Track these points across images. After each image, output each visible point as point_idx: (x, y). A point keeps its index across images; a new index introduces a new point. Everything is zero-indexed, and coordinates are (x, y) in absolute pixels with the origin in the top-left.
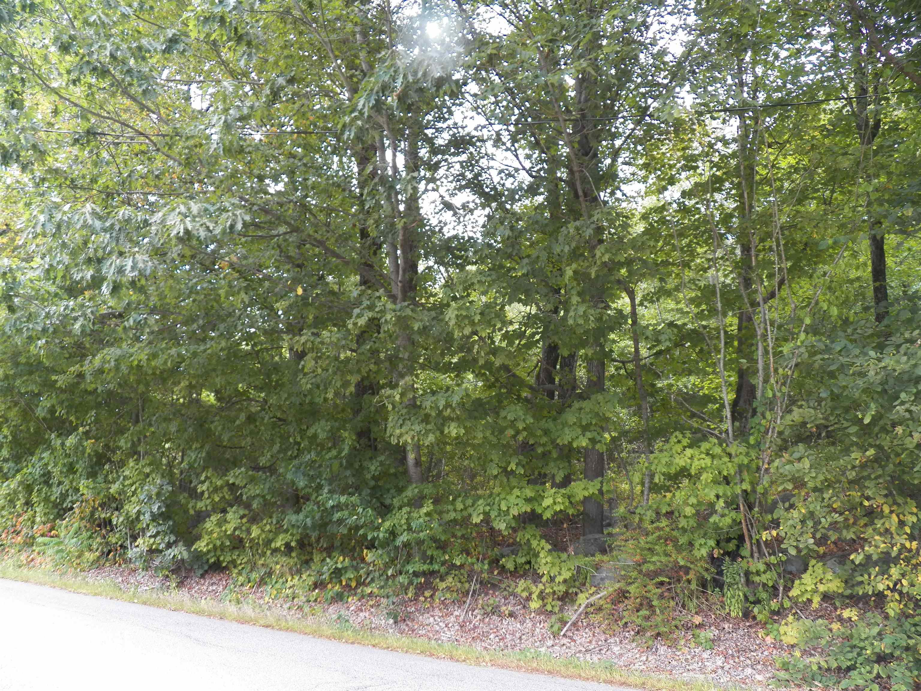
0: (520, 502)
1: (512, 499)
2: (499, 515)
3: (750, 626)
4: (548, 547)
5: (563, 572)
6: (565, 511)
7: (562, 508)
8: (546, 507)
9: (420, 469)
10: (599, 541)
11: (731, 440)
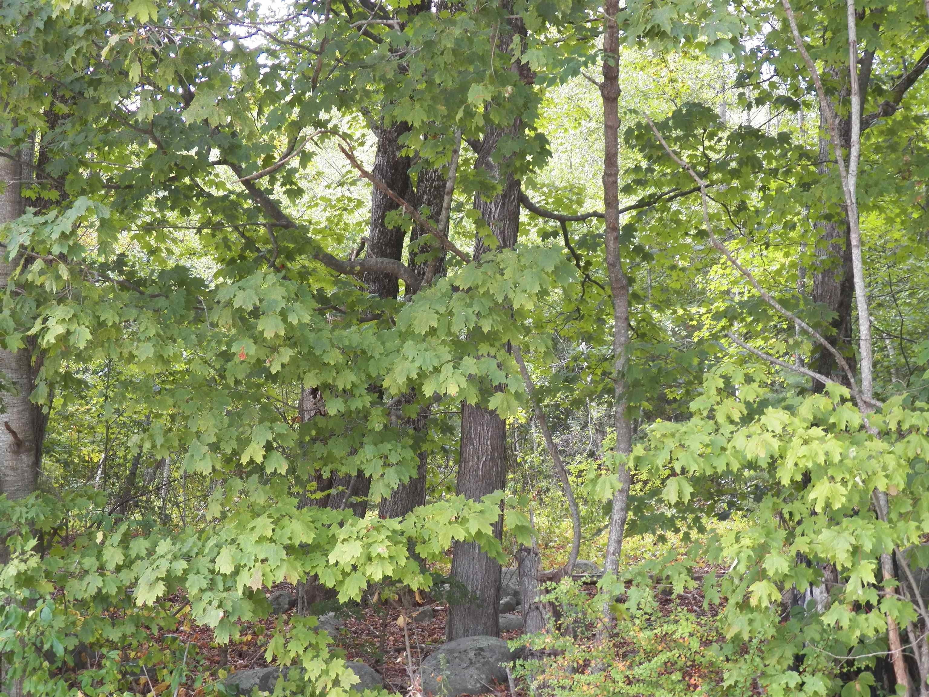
1: (251, 544)
4: (351, 678)
6: (400, 581)
7: (389, 573)
8: (348, 569)
9: (26, 459)
10: (487, 654)
11: (867, 397)
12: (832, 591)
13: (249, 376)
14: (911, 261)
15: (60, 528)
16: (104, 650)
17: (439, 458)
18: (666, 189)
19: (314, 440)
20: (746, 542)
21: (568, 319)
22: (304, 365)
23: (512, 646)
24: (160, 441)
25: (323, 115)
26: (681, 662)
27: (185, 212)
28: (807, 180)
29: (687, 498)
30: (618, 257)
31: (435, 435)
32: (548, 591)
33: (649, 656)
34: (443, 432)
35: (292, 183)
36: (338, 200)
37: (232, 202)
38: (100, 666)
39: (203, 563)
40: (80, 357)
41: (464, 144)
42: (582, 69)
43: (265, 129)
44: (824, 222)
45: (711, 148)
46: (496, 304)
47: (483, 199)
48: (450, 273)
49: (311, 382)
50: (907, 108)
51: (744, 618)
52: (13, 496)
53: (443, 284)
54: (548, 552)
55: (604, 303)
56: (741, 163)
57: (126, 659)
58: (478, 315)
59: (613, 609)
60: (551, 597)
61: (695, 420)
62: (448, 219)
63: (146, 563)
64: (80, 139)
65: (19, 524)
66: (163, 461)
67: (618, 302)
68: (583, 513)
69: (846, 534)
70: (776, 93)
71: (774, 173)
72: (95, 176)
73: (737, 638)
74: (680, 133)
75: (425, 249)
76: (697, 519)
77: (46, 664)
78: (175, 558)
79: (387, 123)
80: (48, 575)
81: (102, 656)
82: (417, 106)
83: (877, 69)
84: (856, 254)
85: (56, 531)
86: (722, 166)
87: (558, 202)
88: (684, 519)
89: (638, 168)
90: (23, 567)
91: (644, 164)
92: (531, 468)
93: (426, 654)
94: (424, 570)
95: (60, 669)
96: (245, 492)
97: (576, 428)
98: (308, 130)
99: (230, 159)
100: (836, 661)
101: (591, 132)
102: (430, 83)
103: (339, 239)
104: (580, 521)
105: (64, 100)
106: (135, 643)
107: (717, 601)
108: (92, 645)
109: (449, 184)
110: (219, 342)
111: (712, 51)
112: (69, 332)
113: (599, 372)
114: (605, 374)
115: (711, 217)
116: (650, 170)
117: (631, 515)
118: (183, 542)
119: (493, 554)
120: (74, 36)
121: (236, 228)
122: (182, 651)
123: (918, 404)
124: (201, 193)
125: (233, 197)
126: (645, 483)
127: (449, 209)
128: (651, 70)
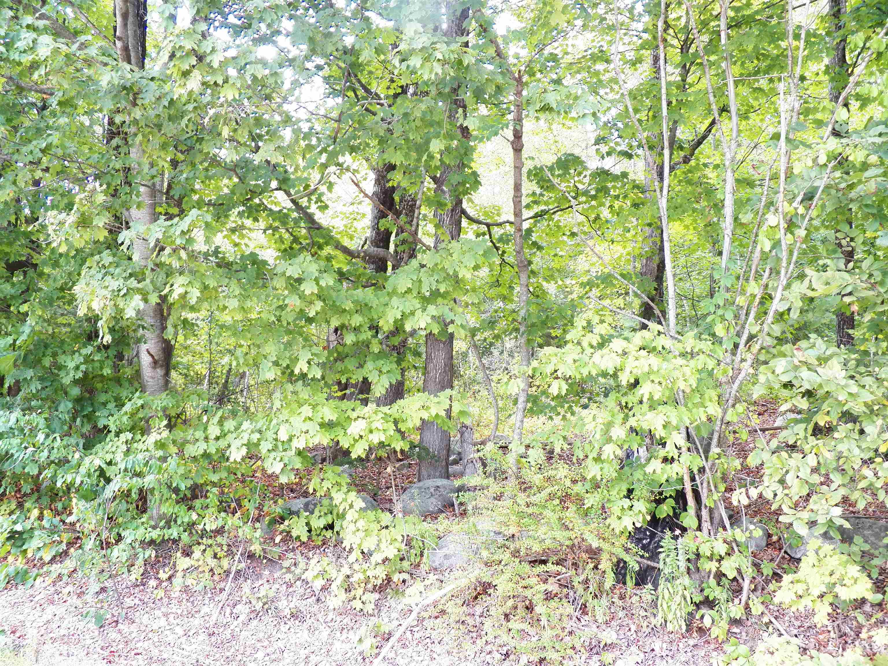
0: (313, 427)
1: (298, 423)
2: (275, 449)
3: (695, 646)
4: (360, 504)
5: (383, 546)
6: (389, 445)
7: (383, 439)
8: (357, 437)
9: (160, 372)
10: (442, 490)
11: (673, 333)
12: (651, 450)
13: (295, 320)
14: (699, 253)
15: (181, 414)
16: (208, 488)
17: (413, 372)
18: (551, 207)
19: (336, 360)
20: (599, 420)
21: (491, 287)
22: (329, 313)
23: (457, 483)
24: (241, 361)
25: (341, 159)
26: (559, 494)
27: (256, 220)
28: (637, 201)
29: (564, 392)
30: (522, 248)
31: (410, 357)
32: (478, 451)
33: (540, 490)
34: (415, 355)
35: (321, 201)
36: (351, 214)
37: (285, 214)
38: (206, 497)
39: (270, 435)
40: (192, 309)
41: (428, 179)
42: (501, 131)
43: (305, 168)
44: (647, 228)
45: (580, 182)
46: (448, 275)
47: (440, 211)
48: (419, 256)
49: (335, 323)
50: (697, 159)
51: (598, 466)
52: (152, 393)
53: (414, 263)
54: (479, 429)
55: (514, 276)
56: (598, 190)
57: (222, 493)
58: (437, 281)
59: (518, 462)
60: (481, 454)
61: (569, 346)
62: (418, 225)
63: (234, 435)
64: (191, 175)
65: (157, 410)
66: (244, 373)
67: (521, 275)
68: (500, 405)
69: (662, 415)
70: (619, 149)
71: (617, 197)
72: (201, 198)
73: (594, 478)
74: (561, 172)
75: (404, 242)
76: (570, 407)
77: (174, 496)
78: (252, 432)
79: (381, 165)
80: (174, 442)
81: (207, 491)
82: (398, 152)
83: (679, 134)
84: (667, 245)
85: (178, 416)
86: (586, 193)
87: (486, 214)
88: (563, 407)
89: (534, 194)
90: (158, 437)
91: (538, 191)
92: (469, 378)
93: (404, 490)
94: (403, 438)
95: (183, 499)
96: (295, 393)
97: (496, 353)
98: (332, 169)
99: (284, 187)
100: (652, 492)
101: (506, 173)
102: (407, 140)
103: (351, 238)
104: (499, 410)
105: (182, 152)
106: (228, 484)
107: (582, 457)
108: (202, 485)
109: (418, 203)
110: (278, 299)
111: (581, 121)
112: (186, 293)
113: (510, 319)
114: (514, 320)
115: (579, 224)
116: (541, 195)
117: (529, 405)
118: (257, 422)
119: (446, 428)
120: (186, 111)
121: (287, 230)
122: (256, 488)
123: (703, 337)
124: (266, 209)
125: (285, 211)
126: (538, 387)
127: (418, 218)
128: (542, 135)
